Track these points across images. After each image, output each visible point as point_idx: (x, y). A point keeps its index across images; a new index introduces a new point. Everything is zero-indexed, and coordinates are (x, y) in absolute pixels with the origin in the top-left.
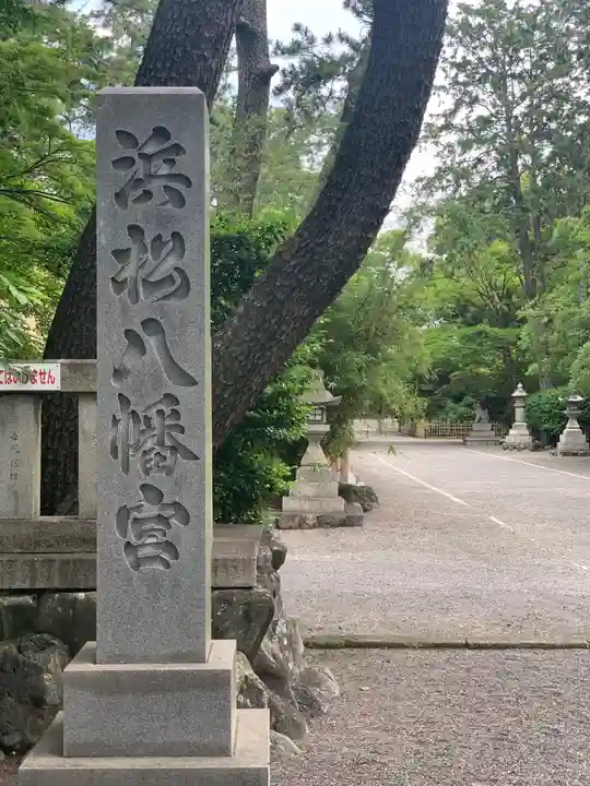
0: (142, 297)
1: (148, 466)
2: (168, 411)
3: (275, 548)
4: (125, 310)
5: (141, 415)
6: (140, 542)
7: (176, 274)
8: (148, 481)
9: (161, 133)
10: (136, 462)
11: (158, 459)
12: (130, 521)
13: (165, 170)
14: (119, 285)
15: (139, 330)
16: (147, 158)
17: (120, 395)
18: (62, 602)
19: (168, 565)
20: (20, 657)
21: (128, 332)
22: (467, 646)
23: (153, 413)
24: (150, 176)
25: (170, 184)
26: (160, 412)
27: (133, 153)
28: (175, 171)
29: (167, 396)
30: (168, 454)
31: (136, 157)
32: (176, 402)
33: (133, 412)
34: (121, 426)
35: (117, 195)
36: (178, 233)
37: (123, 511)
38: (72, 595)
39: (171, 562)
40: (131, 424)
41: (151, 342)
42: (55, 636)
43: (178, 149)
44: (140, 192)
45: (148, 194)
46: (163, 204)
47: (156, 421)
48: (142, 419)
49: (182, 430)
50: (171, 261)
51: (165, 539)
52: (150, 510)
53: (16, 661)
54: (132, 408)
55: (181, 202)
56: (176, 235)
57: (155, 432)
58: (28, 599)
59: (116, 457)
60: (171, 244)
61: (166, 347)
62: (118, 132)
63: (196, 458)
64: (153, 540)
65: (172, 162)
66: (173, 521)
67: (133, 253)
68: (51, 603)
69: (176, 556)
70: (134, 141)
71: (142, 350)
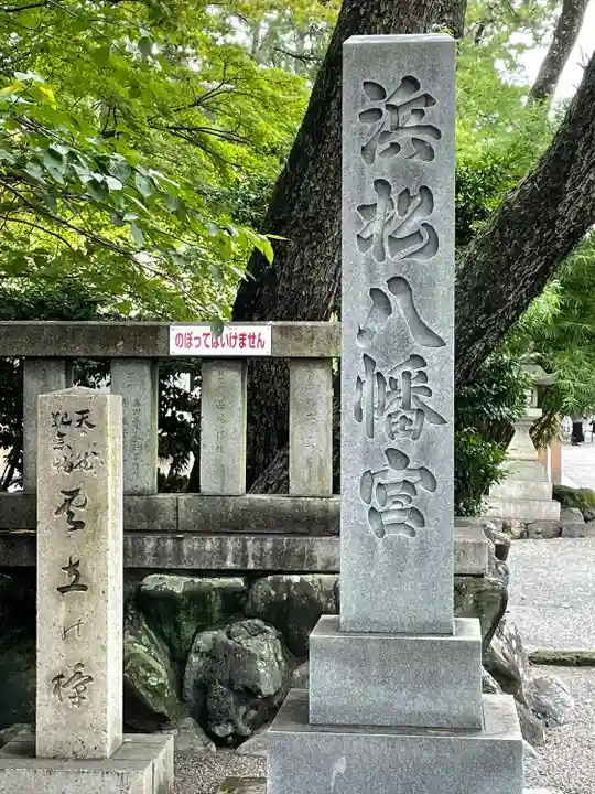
0: (388, 255)
1: (393, 429)
2: (414, 373)
3: (497, 542)
4: (371, 269)
5: (387, 376)
6: (384, 508)
7: (424, 231)
8: (394, 445)
9: (411, 83)
10: (381, 425)
11: (403, 421)
12: (375, 486)
13: (413, 121)
14: (364, 241)
15: (384, 288)
16: (395, 109)
17: (365, 356)
18: (275, 585)
19: (413, 533)
20: (231, 642)
21: (373, 291)
23: (398, 375)
24: (398, 128)
25: (418, 136)
26: (407, 374)
27: (381, 105)
28: (423, 122)
29: (414, 357)
30: (413, 417)
31: (383, 109)
32: (424, 363)
33: (378, 373)
34: (366, 388)
35: (363, 148)
36: (426, 188)
37: (368, 475)
38: (286, 578)
39: (417, 529)
40: (376, 386)
41: (397, 301)
42: (267, 621)
43: (428, 99)
44: (388, 145)
45: (396, 147)
46: (410, 157)
47: (401, 384)
48: (387, 381)
49: (429, 393)
50: (418, 219)
51: (411, 505)
52: (395, 475)
53: (227, 646)
54: (377, 369)
55: (430, 154)
56: (425, 190)
57: (401, 395)
58: (239, 581)
59: (360, 420)
60: (419, 199)
61: (413, 306)
62: (365, 83)
63: (443, 421)
64: (398, 506)
65: (422, 113)
66: (419, 487)
67: (379, 209)
68: (264, 587)
69: (422, 523)
70: (382, 93)
71: (388, 309)
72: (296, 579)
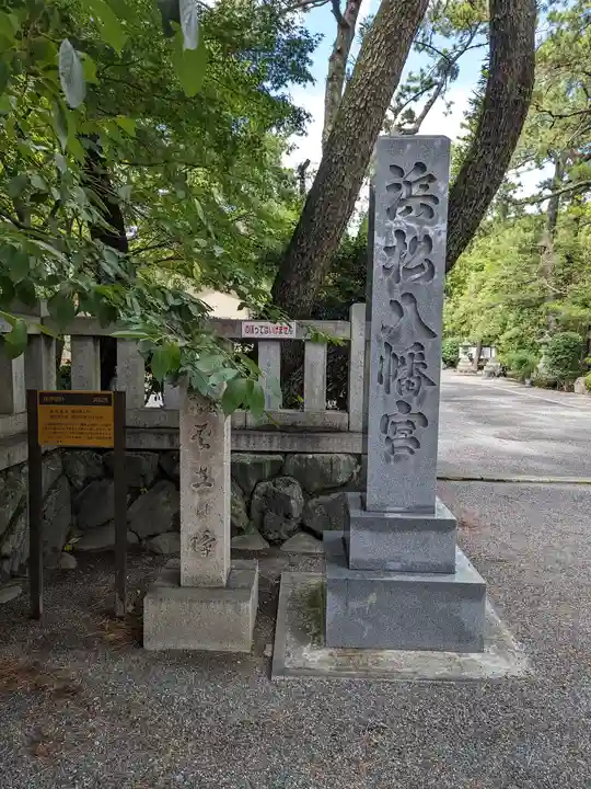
0: (402, 279)
1: (402, 389)
2: (416, 354)
4: (391, 290)
5: (399, 356)
6: (395, 437)
7: (426, 265)
8: (401, 398)
9: (420, 167)
10: (394, 386)
11: (408, 384)
12: (389, 424)
13: (421, 192)
14: (387, 270)
15: (400, 300)
16: (409, 184)
17: (386, 343)
18: (300, 459)
19: (412, 452)
20: (276, 489)
21: (392, 302)
22: (482, 479)
23: (406, 355)
24: (410, 196)
25: (424, 202)
26: (411, 354)
27: (401, 181)
28: (427, 193)
29: (416, 344)
30: (415, 381)
31: (402, 184)
32: (422, 348)
33: (394, 354)
34: (386, 363)
35: (388, 209)
37: (386, 417)
38: (304, 456)
39: (415, 450)
40: (392, 362)
41: (408, 308)
42: (295, 478)
43: (431, 178)
44: (404, 208)
45: (409, 209)
46: (419, 215)
47: (408, 360)
48: (399, 358)
49: (425, 366)
50: (422, 255)
51: (411, 436)
52: (404, 417)
53: (273, 491)
54: (393, 351)
55: (432, 213)
56: (427, 237)
57: (407, 367)
58: (280, 457)
59: (381, 382)
60: (423, 243)
61: (418, 311)
62: (391, 166)
63: (433, 384)
64: (403, 436)
65: (427, 187)
66: (417, 424)
67: (397, 249)
68: (293, 460)
69: (418, 446)
70: (401, 172)
71: (401, 313)
72: (310, 456)
